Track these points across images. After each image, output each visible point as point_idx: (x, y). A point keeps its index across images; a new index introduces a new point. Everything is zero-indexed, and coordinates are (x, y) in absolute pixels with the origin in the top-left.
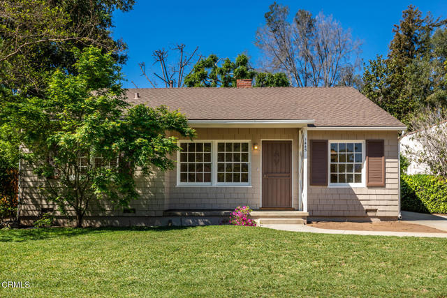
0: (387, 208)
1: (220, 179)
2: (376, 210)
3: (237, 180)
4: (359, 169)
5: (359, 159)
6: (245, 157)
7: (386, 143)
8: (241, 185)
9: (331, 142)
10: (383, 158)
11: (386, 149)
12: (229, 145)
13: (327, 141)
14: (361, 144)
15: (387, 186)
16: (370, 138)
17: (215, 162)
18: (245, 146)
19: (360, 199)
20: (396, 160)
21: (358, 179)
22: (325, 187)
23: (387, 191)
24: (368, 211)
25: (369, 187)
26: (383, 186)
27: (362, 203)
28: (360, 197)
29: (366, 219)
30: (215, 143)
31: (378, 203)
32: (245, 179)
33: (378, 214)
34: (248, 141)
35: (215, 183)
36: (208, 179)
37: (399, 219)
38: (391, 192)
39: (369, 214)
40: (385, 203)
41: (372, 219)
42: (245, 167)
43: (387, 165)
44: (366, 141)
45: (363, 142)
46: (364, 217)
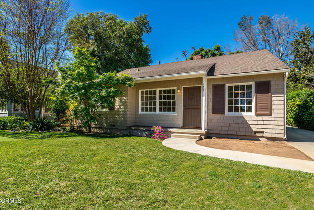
0: (273, 131)
1: (161, 110)
2: (263, 132)
3: (169, 110)
4: (250, 102)
5: (249, 95)
6: (174, 97)
7: (272, 83)
8: (171, 113)
9: (227, 85)
10: (270, 94)
11: (272, 87)
12: (165, 91)
13: (225, 84)
14: (251, 85)
15: (273, 115)
16: (258, 80)
17: (158, 101)
18: (174, 91)
19: (249, 123)
20: (282, 95)
21: (249, 110)
22: (223, 115)
23: (273, 119)
24: (256, 132)
25: (257, 115)
26: (270, 115)
27: (251, 126)
28: (249, 122)
29: (254, 138)
30: (158, 90)
31: (265, 127)
32: (174, 110)
33: (265, 135)
34: (175, 88)
35: (158, 112)
36: (154, 110)
37: (284, 140)
38: (277, 119)
39: (257, 135)
40: (271, 127)
41: (260, 138)
42: (174, 103)
43: (274, 99)
44: (255, 82)
45: (253, 83)
46: (253, 136)
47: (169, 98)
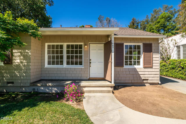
0: (153, 79)
1: (68, 63)
2: (147, 80)
3: (76, 64)
4: (139, 58)
5: (139, 53)
6: (81, 52)
7: (153, 45)
8: (78, 66)
9: (125, 44)
10: (152, 53)
11: (153, 48)
12: (72, 46)
13: (123, 43)
14: (140, 46)
15: (154, 67)
16: (145, 42)
17: (65, 55)
18: (81, 47)
19: (140, 74)
20: (158, 54)
21: (139, 63)
22: (122, 68)
23: (153, 70)
24: (144, 80)
25: (144, 68)
26: (152, 67)
27: (141, 76)
28: (140, 73)
29: (143, 84)
30: (65, 45)
31: (149, 76)
32: (81, 63)
33: (149, 81)
34: (82, 43)
35: (65, 65)
36: (62, 63)
38: (156, 70)
39: (144, 81)
40: (153, 76)
41: (146, 84)
42: (81, 57)
43: (154, 56)
44: (143, 44)
45: (141, 44)
47: (76, 53)
